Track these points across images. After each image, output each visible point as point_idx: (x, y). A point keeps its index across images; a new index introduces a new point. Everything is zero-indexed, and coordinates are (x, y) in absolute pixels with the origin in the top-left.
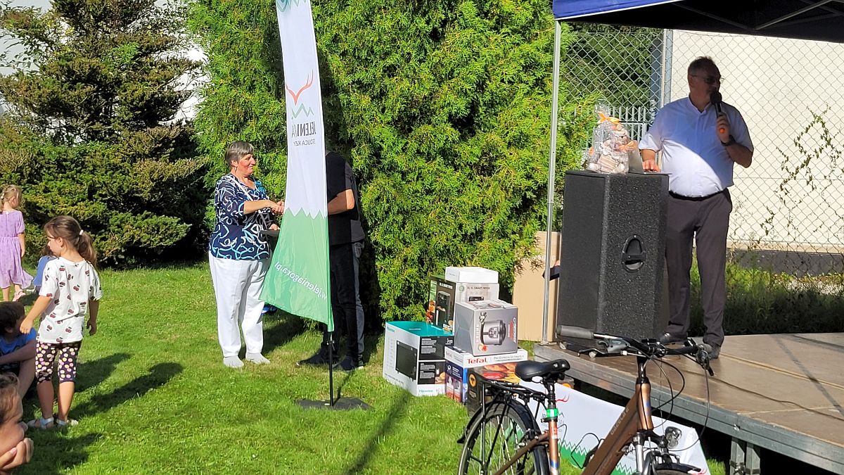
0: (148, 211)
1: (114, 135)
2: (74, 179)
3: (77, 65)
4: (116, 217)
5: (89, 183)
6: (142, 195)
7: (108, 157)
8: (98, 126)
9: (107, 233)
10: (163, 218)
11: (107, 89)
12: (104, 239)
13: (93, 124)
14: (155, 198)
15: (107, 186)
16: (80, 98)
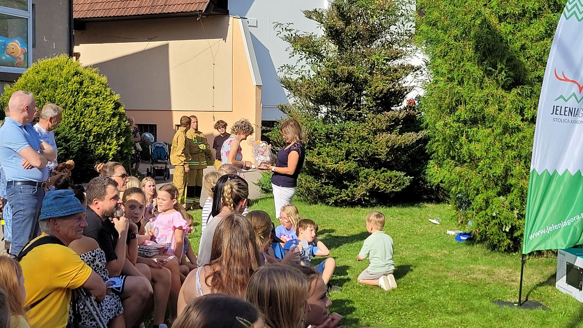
0: (384, 168)
1: (362, 117)
2: (336, 146)
3: (339, 70)
4: (364, 171)
5: (346, 149)
6: (380, 157)
7: (359, 131)
8: (352, 111)
9: (357, 182)
10: (394, 173)
11: (358, 86)
12: (356, 186)
13: (349, 109)
14: (389, 159)
15: (358, 151)
16: (341, 92)
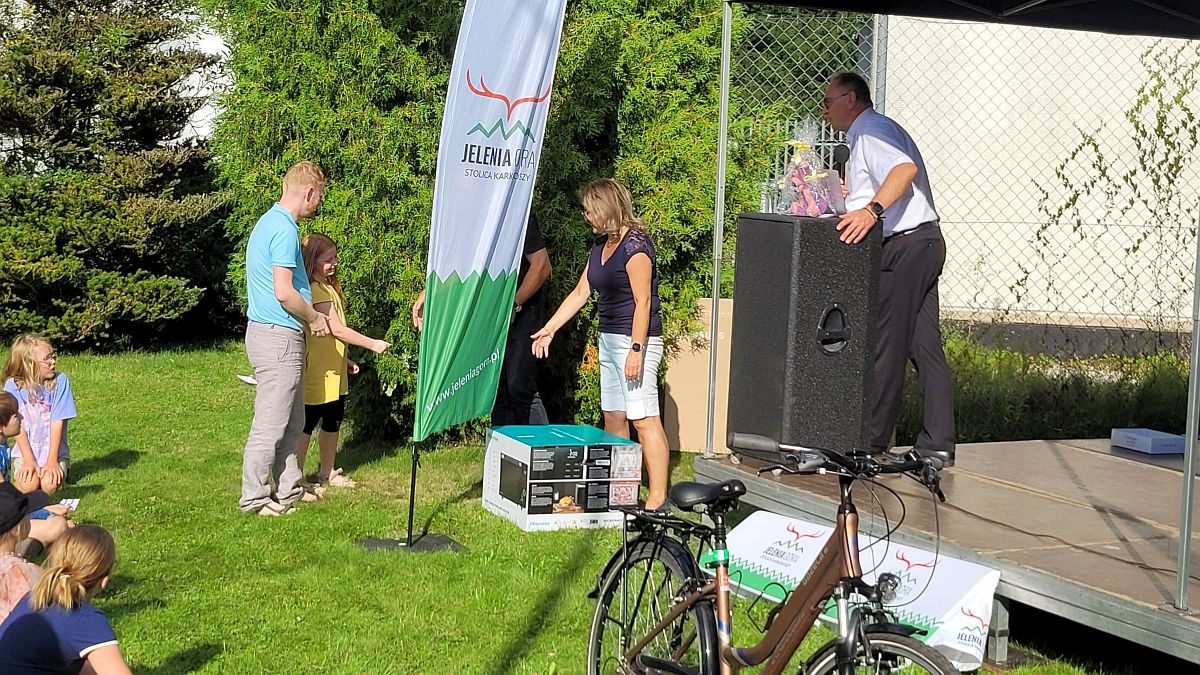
0: (143, 269)
1: (93, 161)
2: (35, 223)
3: (39, 59)
4: (97, 278)
5: (57, 229)
6: (133, 246)
7: (85, 192)
8: (71, 146)
9: (84, 300)
10: (164, 280)
11: (82, 94)
12: (81, 310)
13: (65, 144)
14: (154, 250)
15: (83, 233)
16: (44, 107)
